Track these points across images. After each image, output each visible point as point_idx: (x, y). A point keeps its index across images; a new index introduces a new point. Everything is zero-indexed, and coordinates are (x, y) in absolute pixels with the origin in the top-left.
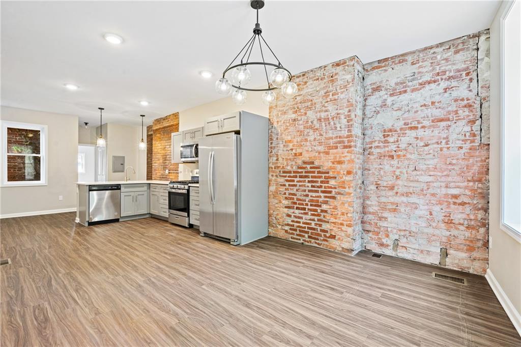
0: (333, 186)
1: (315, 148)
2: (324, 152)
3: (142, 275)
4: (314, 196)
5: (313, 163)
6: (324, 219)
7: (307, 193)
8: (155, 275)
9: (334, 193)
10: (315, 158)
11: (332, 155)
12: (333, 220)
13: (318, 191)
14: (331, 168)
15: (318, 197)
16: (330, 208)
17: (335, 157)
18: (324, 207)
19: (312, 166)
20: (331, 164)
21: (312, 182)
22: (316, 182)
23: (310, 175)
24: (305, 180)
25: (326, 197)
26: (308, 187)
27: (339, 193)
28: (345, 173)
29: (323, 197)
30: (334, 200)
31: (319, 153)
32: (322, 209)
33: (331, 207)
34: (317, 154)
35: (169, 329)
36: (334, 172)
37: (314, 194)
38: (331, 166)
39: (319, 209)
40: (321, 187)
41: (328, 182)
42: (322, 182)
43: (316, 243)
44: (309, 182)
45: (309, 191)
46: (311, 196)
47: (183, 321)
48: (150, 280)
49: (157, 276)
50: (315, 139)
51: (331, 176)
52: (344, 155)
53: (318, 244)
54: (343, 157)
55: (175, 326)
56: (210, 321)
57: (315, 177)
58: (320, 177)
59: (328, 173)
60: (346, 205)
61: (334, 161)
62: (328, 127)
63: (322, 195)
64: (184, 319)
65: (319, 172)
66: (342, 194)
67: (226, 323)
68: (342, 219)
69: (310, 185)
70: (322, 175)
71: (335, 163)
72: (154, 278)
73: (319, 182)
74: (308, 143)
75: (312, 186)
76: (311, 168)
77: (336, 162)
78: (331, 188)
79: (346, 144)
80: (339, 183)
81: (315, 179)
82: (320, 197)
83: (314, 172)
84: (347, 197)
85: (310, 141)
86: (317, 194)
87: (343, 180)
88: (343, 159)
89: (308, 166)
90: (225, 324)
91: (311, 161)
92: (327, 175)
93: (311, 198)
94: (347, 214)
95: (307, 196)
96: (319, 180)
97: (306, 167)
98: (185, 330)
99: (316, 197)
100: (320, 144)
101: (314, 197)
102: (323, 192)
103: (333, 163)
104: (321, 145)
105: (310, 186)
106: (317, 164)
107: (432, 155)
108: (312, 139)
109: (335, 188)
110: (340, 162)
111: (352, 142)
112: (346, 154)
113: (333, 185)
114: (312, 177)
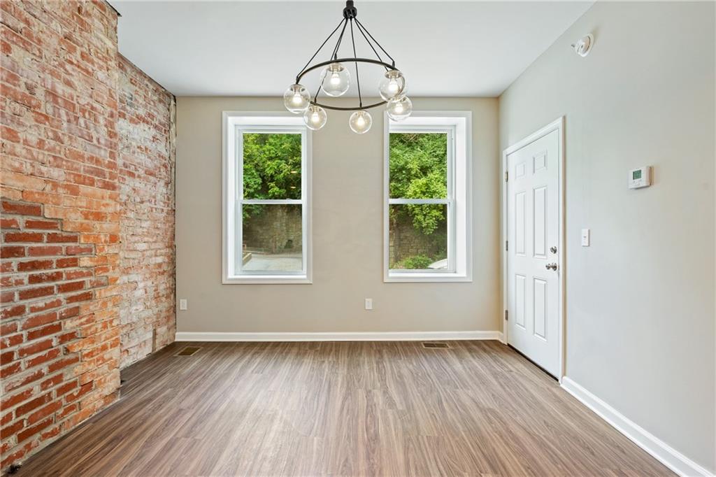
0: (85, 271)
1: (44, 169)
2: (66, 187)
4: (41, 304)
5: (36, 211)
6: (67, 357)
7: (18, 302)
9: (88, 285)
10: (44, 198)
11: (84, 199)
12: (88, 348)
13: (52, 288)
14: (83, 228)
15: (52, 305)
16: (82, 324)
17: (90, 202)
18: (69, 326)
19: (32, 218)
20: (81, 220)
21: (34, 265)
22: (46, 265)
23: (27, 245)
24: (9, 264)
25: (71, 300)
26: (19, 282)
27: (99, 284)
28: (108, 239)
29: (64, 302)
30: (89, 302)
31: (55, 185)
32: (65, 333)
33: (83, 320)
34: (48, 187)
35: (499, 472)
36: (87, 237)
37: (40, 302)
38: (82, 224)
39: (53, 338)
40: (58, 276)
41: (74, 262)
42: (61, 264)
43: (45, 436)
44: (22, 267)
45: (24, 295)
46: (33, 310)
47: (474, 471)
50: (41, 143)
51: (82, 246)
52: (104, 202)
53: (53, 433)
54: (103, 205)
55: (489, 470)
56: (438, 450)
57: (42, 252)
58: (54, 251)
59: (75, 239)
60: (110, 305)
61: (89, 212)
62: (73, 126)
63: (62, 296)
64: (472, 473)
65: (53, 238)
66: (103, 285)
67: (422, 437)
68: (103, 337)
69: (25, 276)
70: (60, 245)
71: (91, 217)
73: (54, 265)
74: (19, 148)
75: (33, 279)
76: (30, 225)
77: (92, 213)
78: (81, 274)
79: (107, 180)
80: (97, 261)
81: (41, 258)
82: (59, 303)
83: (38, 238)
84: (111, 289)
85: (26, 142)
86: (48, 299)
87: (103, 253)
88: (103, 209)
89: (21, 220)
90: (425, 437)
91: (29, 203)
92: (72, 245)
93: (33, 315)
94: (111, 322)
95: (19, 311)
96: (54, 258)
97: (14, 221)
98: (477, 458)
99: (47, 306)
100: (57, 162)
101: (41, 309)
102: (64, 289)
103: (86, 218)
104: (58, 166)
105: (26, 281)
106: (48, 213)
107: (146, 215)
108: (33, 139)
109: (89, 274)
110: (99, 217)
111: (116, 178)
112: (108, 201)
113: (86, 267)
114: (33, 251)
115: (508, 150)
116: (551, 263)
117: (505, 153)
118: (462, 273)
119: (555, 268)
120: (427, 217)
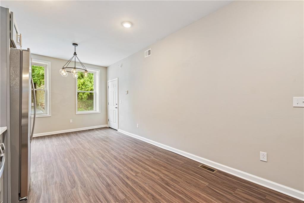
3: (112, 154)
8: (106, 154)
48: (108, 152)
49: (105, 153)
72: (106, 152)
115: (109, 81)
116: (116, 107)
117: (108, 81)
118: (98, 111)
119: (117, 108)
120: (84, 95)
